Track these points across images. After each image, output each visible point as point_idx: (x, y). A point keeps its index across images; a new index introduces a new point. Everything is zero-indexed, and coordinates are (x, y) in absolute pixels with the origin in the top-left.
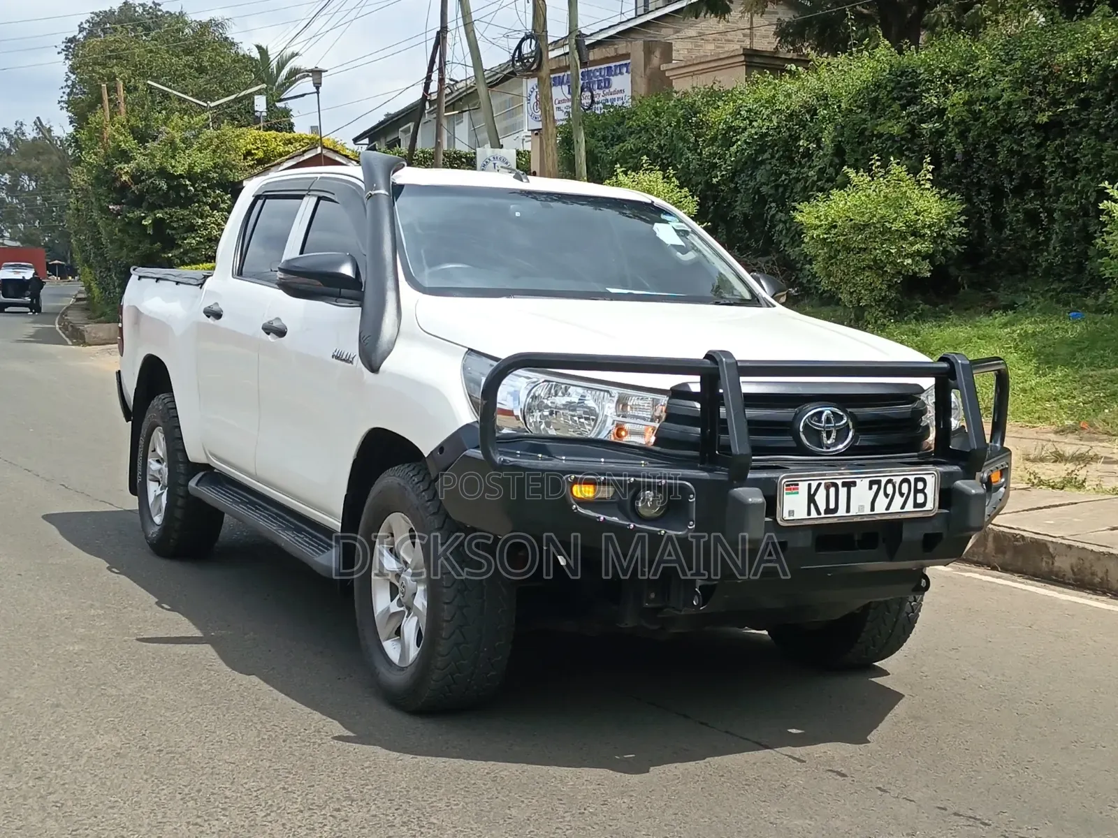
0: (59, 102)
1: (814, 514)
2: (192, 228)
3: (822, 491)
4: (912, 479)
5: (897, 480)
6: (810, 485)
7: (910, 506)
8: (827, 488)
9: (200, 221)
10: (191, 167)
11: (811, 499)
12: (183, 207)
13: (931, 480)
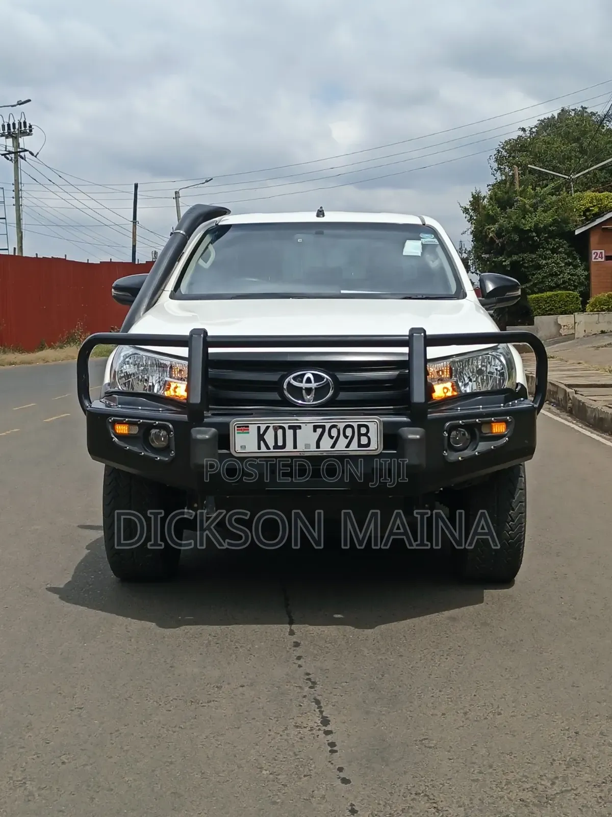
0: (488, 186)
1: (263, 448)
2: (539, 267)
3: (271, 432)
4: (355, 425)
5: (341, 426)
6: (259, 428)
7: (354, 446)
8: (276, 429)
9: (544, 262)
10: (536, 225)
11: (261, 437)
12: (532, 252)
13: (373, 428)
